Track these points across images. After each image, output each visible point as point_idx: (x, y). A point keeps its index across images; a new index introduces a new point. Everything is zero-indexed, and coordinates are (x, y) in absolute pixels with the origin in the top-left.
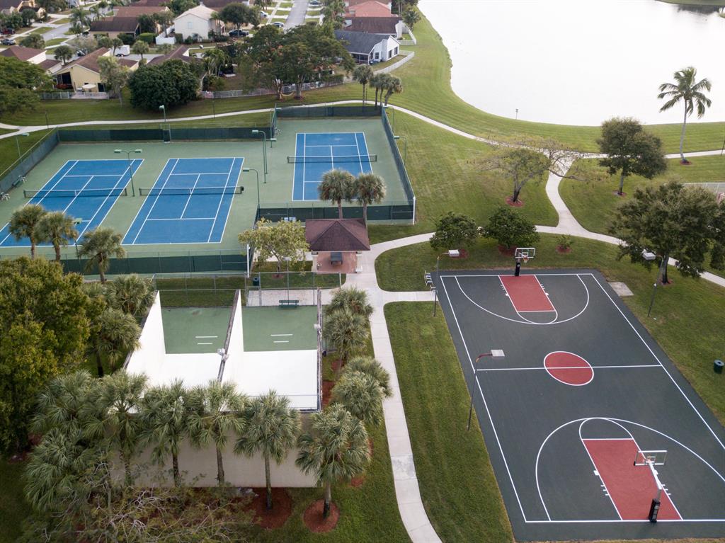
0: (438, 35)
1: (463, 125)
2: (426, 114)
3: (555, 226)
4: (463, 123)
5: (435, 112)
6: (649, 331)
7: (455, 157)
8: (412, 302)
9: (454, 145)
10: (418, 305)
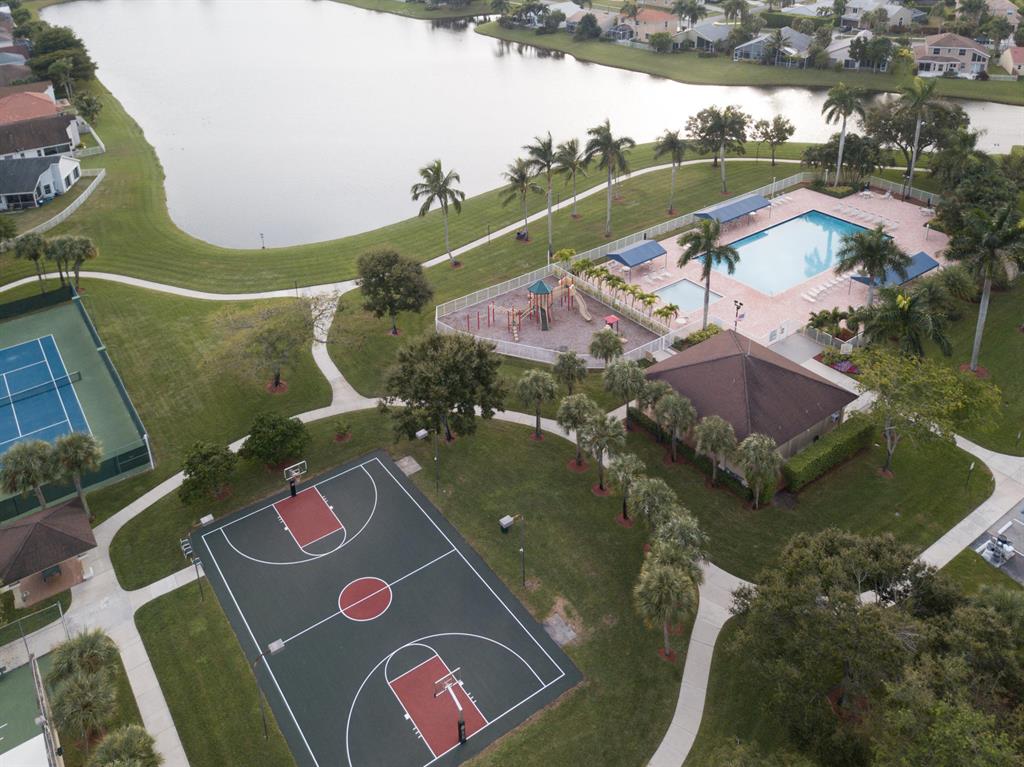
0: (136, 125)
1: (195, 280)
2: (140, 274)
3: (329, 405)
4: (195, 276)
5: (152, 267)
6: (440, 509)
7: (192, 338)
8: (170, 594)
9: (187, 318)
10: (179, 594)
